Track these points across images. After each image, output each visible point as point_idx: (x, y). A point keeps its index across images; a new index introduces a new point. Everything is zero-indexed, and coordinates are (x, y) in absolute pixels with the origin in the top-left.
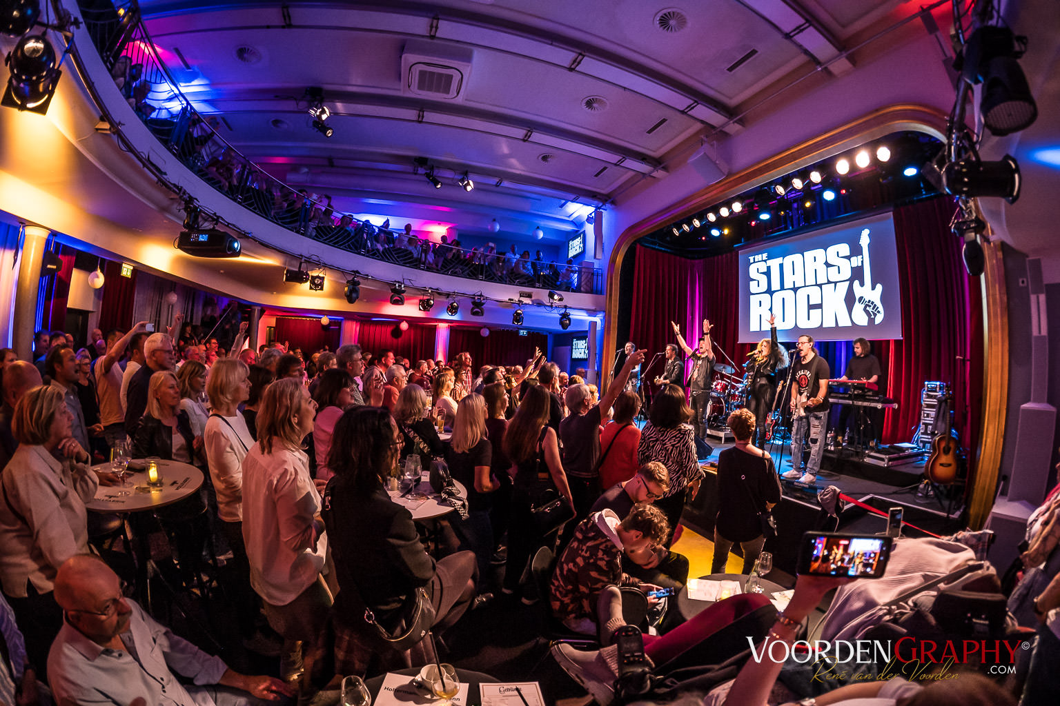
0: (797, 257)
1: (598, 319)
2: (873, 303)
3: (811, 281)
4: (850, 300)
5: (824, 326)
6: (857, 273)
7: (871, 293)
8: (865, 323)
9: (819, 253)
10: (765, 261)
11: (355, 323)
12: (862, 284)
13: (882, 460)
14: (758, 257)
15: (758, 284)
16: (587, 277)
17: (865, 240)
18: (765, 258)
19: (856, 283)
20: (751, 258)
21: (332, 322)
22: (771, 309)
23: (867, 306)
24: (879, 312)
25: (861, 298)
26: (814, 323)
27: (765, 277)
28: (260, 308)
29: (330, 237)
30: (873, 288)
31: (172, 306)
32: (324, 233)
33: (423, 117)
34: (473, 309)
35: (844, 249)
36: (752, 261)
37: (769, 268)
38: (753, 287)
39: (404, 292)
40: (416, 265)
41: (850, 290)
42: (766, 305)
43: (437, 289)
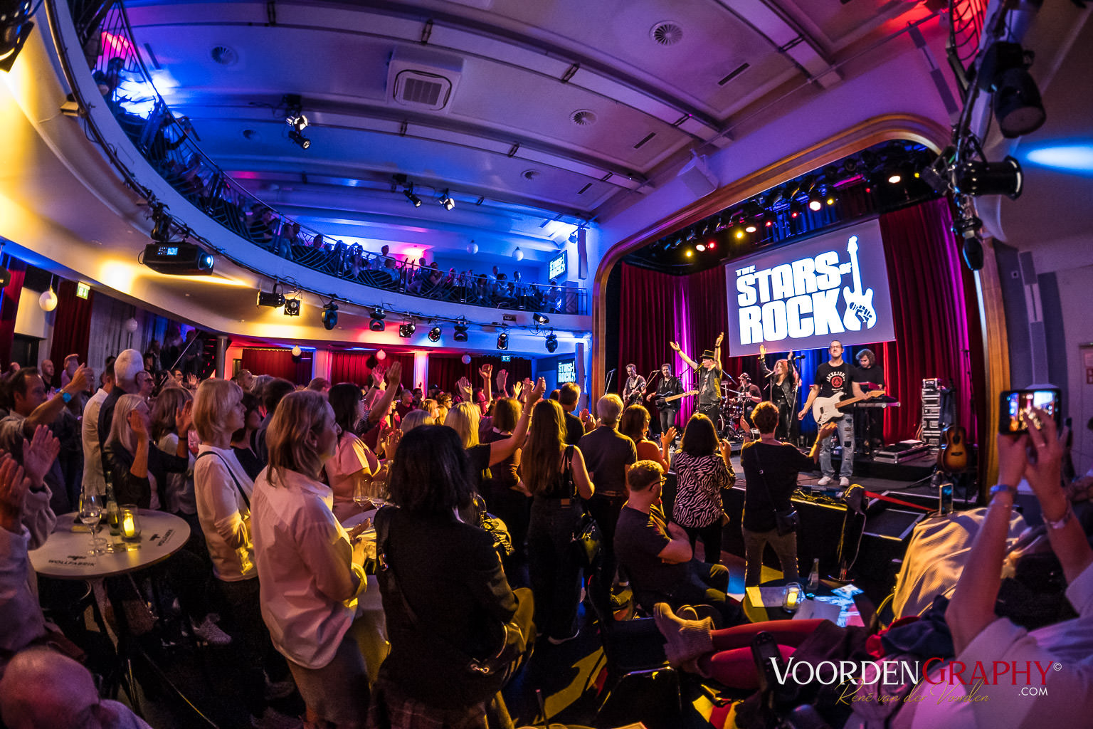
0: (785, 268)
1: (585, 340)
2: (864, 308)
3: (800, 290)
4: (841, 306)
5: (816, 334)
6: (847, 280)
7: (862, 298)
8: (858, 328)
9: (808, 262)
10: (753, 273)
11: (328, 353)
12: (852, 290)
13: (892, 457)
14: (745, 270)
15: (746, 296)
16: (571, 298)
17: (853, 246)
18: (752, 271)
19: (847, 290)
20: (738, 272)
21: (304, 353)
22: (761, 321)
23: (858, 311)
24: (870, 316)
25: (852, 304)
26: (806, 332)
27: (754, 290)
28: (226, 338)
29: (306, 258)
30: (864, 293)
31: (132, 334)
32: (299, 254)
33: (406, 129)
34: (456, 334)
35: (833, 257)
36: (739, 274)
37: (757, 280)
38: (742, 300)
39: (384, 317)
40: (395, 289)
41: (841, 296)
42: (756, 317)
43: (418, 314)
